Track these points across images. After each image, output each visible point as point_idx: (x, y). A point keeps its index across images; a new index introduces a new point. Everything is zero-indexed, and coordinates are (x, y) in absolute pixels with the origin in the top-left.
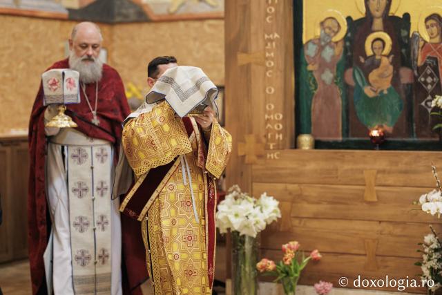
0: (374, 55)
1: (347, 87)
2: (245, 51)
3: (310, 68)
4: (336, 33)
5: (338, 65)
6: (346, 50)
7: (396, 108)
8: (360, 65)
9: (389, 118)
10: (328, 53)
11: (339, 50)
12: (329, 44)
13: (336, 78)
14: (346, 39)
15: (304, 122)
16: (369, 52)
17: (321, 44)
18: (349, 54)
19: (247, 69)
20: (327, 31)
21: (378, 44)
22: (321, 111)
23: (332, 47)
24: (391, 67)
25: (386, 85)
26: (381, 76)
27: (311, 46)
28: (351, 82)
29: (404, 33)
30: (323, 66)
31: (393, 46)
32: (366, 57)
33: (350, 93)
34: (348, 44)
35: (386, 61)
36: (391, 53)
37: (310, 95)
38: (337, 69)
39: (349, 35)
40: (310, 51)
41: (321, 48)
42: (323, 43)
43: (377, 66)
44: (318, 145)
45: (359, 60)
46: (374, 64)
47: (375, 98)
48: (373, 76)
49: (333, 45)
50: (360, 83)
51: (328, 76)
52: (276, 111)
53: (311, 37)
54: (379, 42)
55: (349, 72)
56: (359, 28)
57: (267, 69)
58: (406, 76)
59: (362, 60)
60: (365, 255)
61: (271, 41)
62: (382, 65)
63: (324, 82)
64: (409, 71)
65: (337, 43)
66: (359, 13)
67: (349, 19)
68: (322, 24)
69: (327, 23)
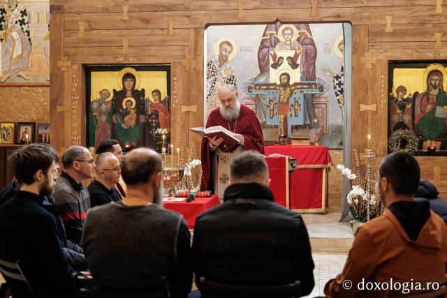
0: (127, 108)
1: (113, 123)
2: (61, 105)
3: (94, 114)
4: (108, 97)
6: (113, 106)
7: (138, 135)
8: (119, 112)
9: (134, 139)
10: (104, 107)
11: (109, 106)
12: (104, 102)
13: (107, 119)
14: (113, 100)
15: (91, 141)
16: (124, 107)
17: (100, 102)
18: (115, 108)
19: (62, 114)
20: (103, 96)
21: (129, 103)
22: (100, 136)
23: (106, 104)
24: (135, 115)
25: (133, 123)
26: (130, 119)
27: (95, 103)
29: (142, 98)
30: (101, 113)
31: (136, 104)
32: (123, 109)
33: (115, 127)
34: (114, 103)
35: (133, 111)
36: (135, 107)
37: (94, 127)
38: (109, 115)
39: (114, 98)
40: (95, 106)
41: (100, 105)
43: (129, 114)
45: (119, 110)
46: (127, 113)
47: (128, 129)
48: (126, 118)
50: (120, 122)
51: (104, 118)
52: (77, 135)
53: (95, 99)
54: (129, 102)
55: (115, 116)
56: (119, 95)
57: (73, 114)
58: (142, 119)
59: (121, 111)
61: (75, 100)
62: (131, 113)
63: (101, 121)
64: (144, 116)
65: (108, 102)
66: (119, 88)
67: (114, 91)
68: (101, 92)
69: (104, 92)
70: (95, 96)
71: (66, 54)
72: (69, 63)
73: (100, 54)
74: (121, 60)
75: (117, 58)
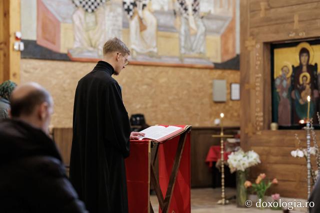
0: (303, 84)
1: (292, 100)
2: (248, 83)
3: (278, 90)
5: (289, 89)
6: (292, 81)
8: (298, 89)
10: (285, 83)
11: (289, 82)
12: (285, 79)
13: (288, 95)
14: (292, 76)
16: (301, 82)
18: (293, 83)
19: (249, 91)
20: (284, 72)
22: (282, 112)
23: (287, 80)
26: (306, 94)
27: (277, 79)
28: (294, 97)
29: (315, 73)
30: (283, 89)
31: (311, 79)
32: (300, 85)
33: (294, 103)
34: (293, 79)
35: (308, 86)
38: (288, 91)
39: (293, 74)
40: (278, 82)
41: (282, 81)
42: (282, 78)
43: (304, 89)
44: (280, 128)
45: (297, 86)
47: (304, 105)
48: (303, 94)
49: (286, 79)
50: (298, 98)
51: (285, 94)
52: (260, 112)
53: (278, 75)
54: (305, 77)
55: (293, 92)
56: (297, 70)
57: (256, 91)
58: (316, 94)
59: (298, 86)
60: (295, 181)
61: (258, 78)
62: (306, 89)
63: (283, 97)
64: (317, 91)
65: (288, 78)
66: (297, 64)
67: (293, 66)
68: (282, 69)
69: (285, 69)
70: (278, 73)
71: (252, 35)
72: (253, 43)
73: (277, 32)
74: (292, 36)
75: (290, 33)
